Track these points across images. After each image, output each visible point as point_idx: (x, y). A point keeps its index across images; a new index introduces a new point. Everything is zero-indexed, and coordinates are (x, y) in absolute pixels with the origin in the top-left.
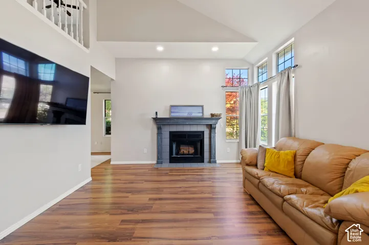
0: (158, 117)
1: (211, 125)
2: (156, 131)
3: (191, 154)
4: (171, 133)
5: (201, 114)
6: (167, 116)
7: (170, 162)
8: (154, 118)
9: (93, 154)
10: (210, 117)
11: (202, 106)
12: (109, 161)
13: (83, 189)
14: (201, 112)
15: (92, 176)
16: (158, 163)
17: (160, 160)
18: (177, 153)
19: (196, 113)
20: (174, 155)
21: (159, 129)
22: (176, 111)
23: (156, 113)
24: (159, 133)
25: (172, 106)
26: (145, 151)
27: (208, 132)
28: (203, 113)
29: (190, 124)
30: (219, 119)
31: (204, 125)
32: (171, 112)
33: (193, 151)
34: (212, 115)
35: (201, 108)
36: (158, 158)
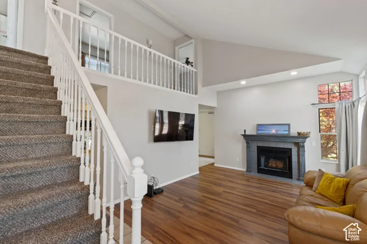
0: (246, 134)
1: (299, 143)
2: (245, 144)
3: (279, 169)
4: (258, 147)
5: (287, 132)
6: (254, 133)
7: (258, 172)
8: (242, 135)
9: (200, 156)
10: (297, 135)
11: (289, 125)
12: (213, 164)
13: (193, 177)
14: (287, 130)
15: (199, 171)
16: (247, 171)
17: (249, 169)
18: (266, 166)
19: (282, 131)
20: (262, 167)
21: (247, 143)
22: (262, 129)
23: (245, 131)
24: (248, 147)
25: (259, 125)
26: (238, 160)
27: (297, 150)
28: (289, 131)
29: (277, 142)
30: (307, 137)
31: (291, 142)
32: (258, 130)
33: (282, 166)
34: (299, 134)
35: (287, 126)
36: (248, 167)
